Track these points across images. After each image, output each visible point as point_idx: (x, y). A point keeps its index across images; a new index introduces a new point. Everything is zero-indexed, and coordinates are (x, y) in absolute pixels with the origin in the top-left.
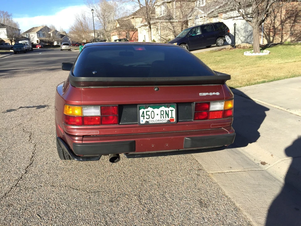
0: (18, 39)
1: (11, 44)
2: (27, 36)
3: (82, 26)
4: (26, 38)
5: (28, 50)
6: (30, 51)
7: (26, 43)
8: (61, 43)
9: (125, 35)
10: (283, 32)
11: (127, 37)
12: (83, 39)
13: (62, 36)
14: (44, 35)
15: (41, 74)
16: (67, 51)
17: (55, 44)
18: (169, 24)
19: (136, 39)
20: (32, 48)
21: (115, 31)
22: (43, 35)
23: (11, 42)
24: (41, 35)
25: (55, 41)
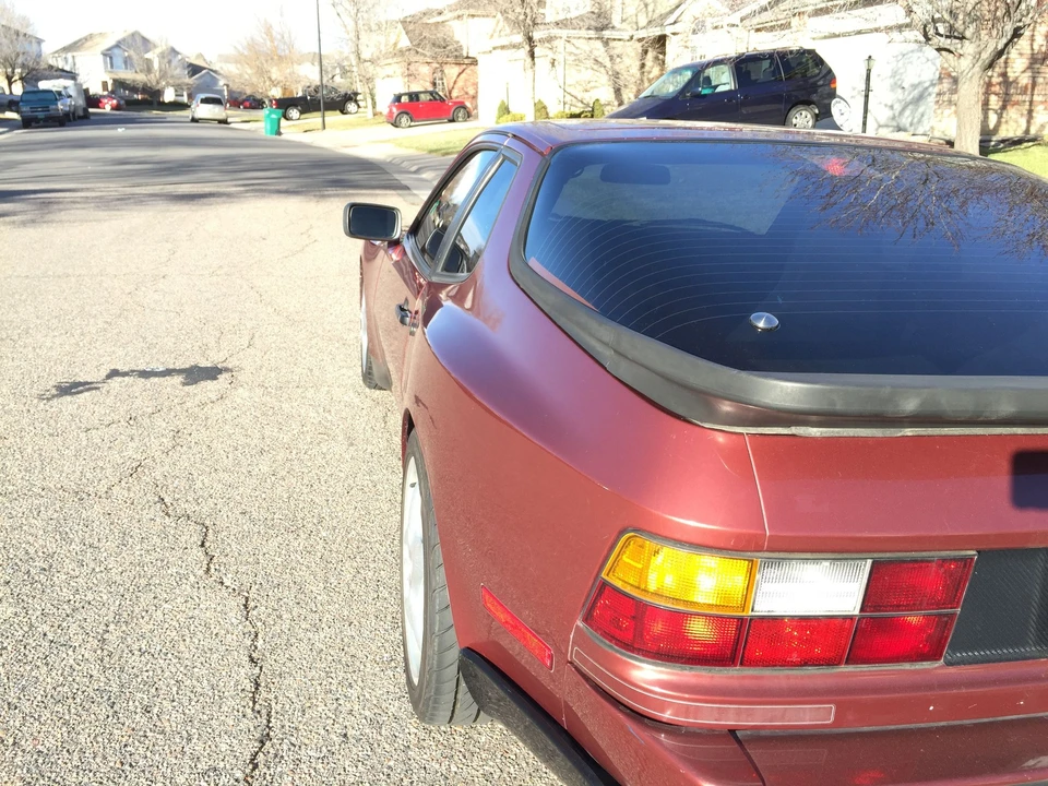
0: (34, 72)
1: (7, 92)
2: (67, 62)
3: (271, 36)
4: (63, 70)
5: (74, 114)
6: (80, 118)
7: (65, 88)
8: (190, 96)
9: (429, 79)
10: (1036, 98)
11: (434, 84)
12: (274, 84)
13: (194, 70)
14: (127, 62)
15: (150, 213)
16: (216, 124)
17: (169, 96)
18: (599, 44)
19: (467, 93)
20: (85, 110)
21: (395, 60)
22: (125, 62)
23: (10, 84)
24: (118, 61)
25: (168, 84)
